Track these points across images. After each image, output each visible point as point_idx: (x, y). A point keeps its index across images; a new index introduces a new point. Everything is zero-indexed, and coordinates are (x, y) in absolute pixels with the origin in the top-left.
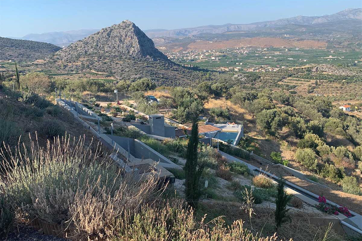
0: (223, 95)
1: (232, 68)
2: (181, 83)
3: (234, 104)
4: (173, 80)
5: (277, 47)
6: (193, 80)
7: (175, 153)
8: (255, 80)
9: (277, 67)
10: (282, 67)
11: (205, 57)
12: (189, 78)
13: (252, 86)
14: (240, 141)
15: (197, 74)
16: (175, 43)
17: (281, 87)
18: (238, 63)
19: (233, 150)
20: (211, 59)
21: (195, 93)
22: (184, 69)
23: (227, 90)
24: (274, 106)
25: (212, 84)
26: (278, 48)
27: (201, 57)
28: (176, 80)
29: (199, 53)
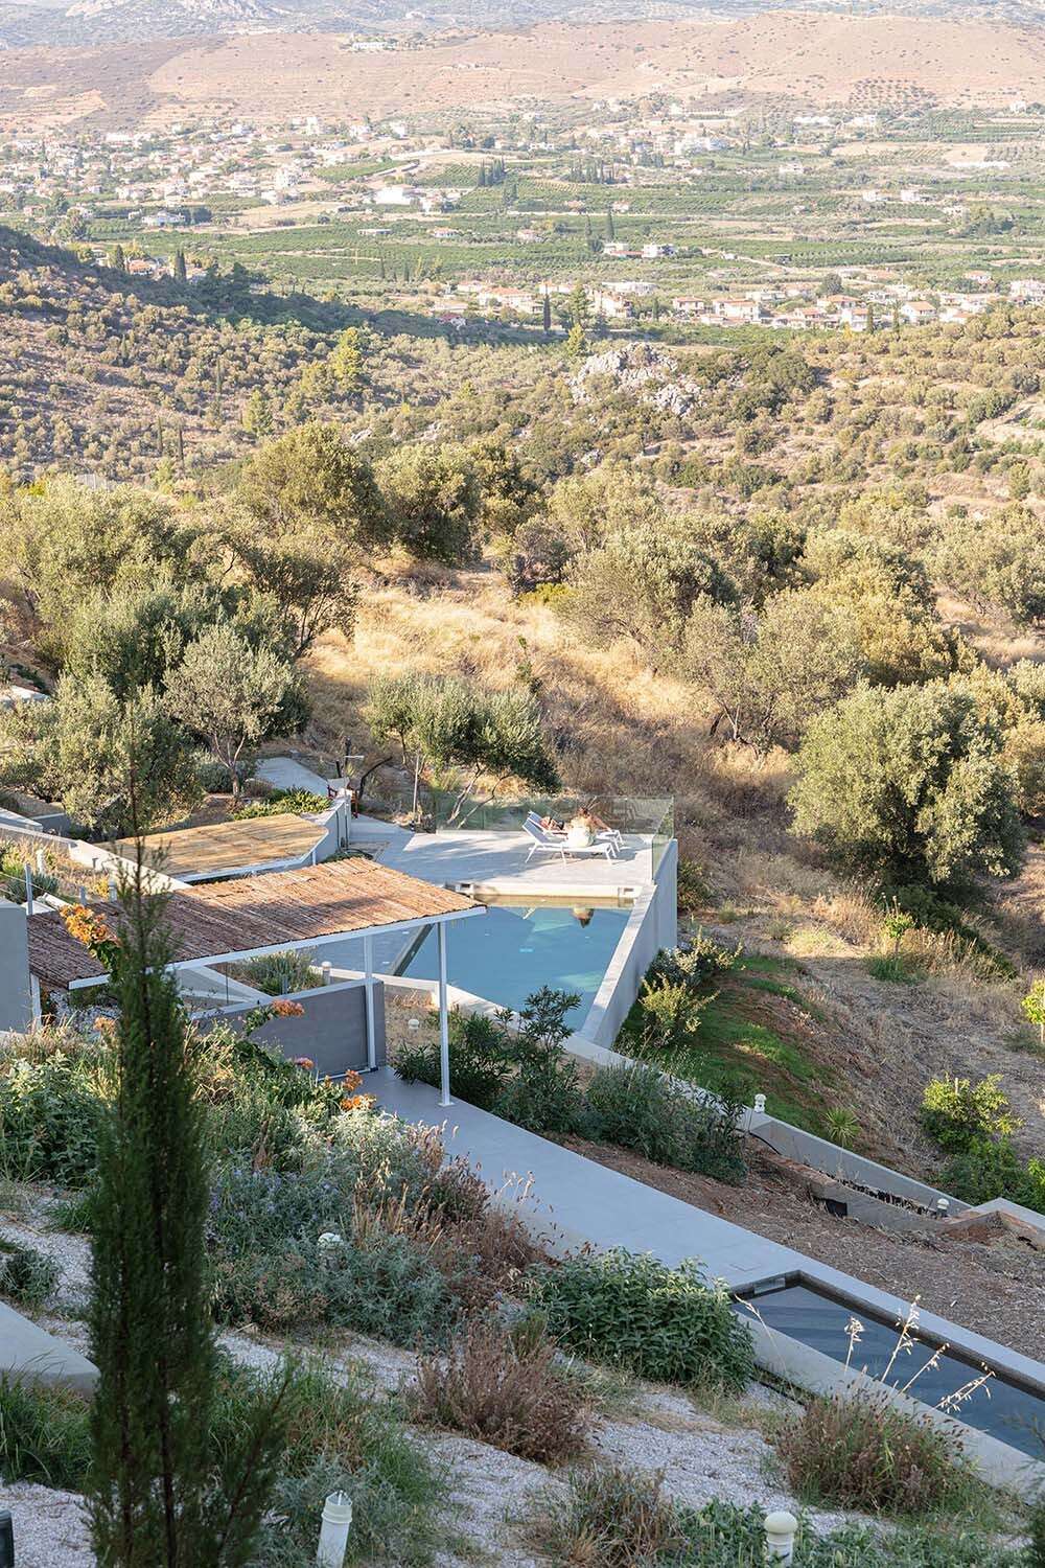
0: (489, 552)
1: (563, 289)
2: (92, 427)
3: (587, 632)
4: (17, 401)
5: (968, 106)
6: (202, 397)
7: (23, 1192)
8: (774, 404)
9: (970, 287)
10: (1019, 288)
11: (318, 186)
12: (168, 379)
13: (748, 462)
14: (643, 993)
15: (246, 347)
16: (29, 52)
17: (1008, 465)
18: (620, 246)
19: (582, 1087)
20: (375, 207)
21: (226, 540)
22: (116, 297)
23: (520, 503)
24: (952, 649)
25: (377, 447)
26: (977, 111)
27: (281, 181)
28: (48, 406)
29: (258, 152)
